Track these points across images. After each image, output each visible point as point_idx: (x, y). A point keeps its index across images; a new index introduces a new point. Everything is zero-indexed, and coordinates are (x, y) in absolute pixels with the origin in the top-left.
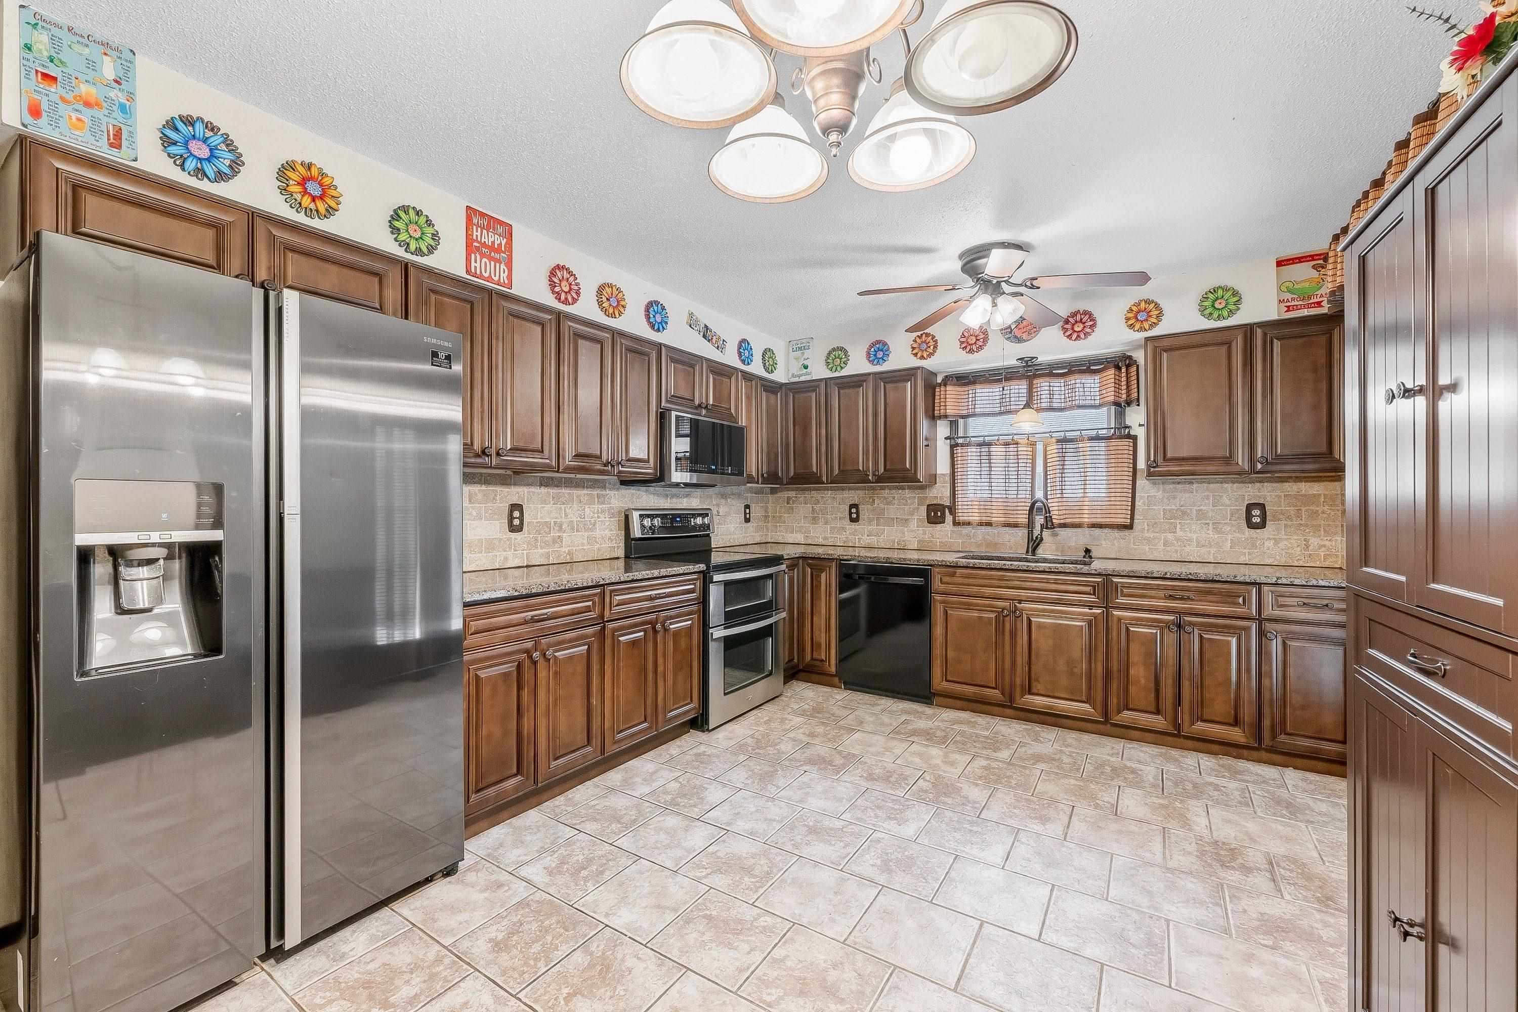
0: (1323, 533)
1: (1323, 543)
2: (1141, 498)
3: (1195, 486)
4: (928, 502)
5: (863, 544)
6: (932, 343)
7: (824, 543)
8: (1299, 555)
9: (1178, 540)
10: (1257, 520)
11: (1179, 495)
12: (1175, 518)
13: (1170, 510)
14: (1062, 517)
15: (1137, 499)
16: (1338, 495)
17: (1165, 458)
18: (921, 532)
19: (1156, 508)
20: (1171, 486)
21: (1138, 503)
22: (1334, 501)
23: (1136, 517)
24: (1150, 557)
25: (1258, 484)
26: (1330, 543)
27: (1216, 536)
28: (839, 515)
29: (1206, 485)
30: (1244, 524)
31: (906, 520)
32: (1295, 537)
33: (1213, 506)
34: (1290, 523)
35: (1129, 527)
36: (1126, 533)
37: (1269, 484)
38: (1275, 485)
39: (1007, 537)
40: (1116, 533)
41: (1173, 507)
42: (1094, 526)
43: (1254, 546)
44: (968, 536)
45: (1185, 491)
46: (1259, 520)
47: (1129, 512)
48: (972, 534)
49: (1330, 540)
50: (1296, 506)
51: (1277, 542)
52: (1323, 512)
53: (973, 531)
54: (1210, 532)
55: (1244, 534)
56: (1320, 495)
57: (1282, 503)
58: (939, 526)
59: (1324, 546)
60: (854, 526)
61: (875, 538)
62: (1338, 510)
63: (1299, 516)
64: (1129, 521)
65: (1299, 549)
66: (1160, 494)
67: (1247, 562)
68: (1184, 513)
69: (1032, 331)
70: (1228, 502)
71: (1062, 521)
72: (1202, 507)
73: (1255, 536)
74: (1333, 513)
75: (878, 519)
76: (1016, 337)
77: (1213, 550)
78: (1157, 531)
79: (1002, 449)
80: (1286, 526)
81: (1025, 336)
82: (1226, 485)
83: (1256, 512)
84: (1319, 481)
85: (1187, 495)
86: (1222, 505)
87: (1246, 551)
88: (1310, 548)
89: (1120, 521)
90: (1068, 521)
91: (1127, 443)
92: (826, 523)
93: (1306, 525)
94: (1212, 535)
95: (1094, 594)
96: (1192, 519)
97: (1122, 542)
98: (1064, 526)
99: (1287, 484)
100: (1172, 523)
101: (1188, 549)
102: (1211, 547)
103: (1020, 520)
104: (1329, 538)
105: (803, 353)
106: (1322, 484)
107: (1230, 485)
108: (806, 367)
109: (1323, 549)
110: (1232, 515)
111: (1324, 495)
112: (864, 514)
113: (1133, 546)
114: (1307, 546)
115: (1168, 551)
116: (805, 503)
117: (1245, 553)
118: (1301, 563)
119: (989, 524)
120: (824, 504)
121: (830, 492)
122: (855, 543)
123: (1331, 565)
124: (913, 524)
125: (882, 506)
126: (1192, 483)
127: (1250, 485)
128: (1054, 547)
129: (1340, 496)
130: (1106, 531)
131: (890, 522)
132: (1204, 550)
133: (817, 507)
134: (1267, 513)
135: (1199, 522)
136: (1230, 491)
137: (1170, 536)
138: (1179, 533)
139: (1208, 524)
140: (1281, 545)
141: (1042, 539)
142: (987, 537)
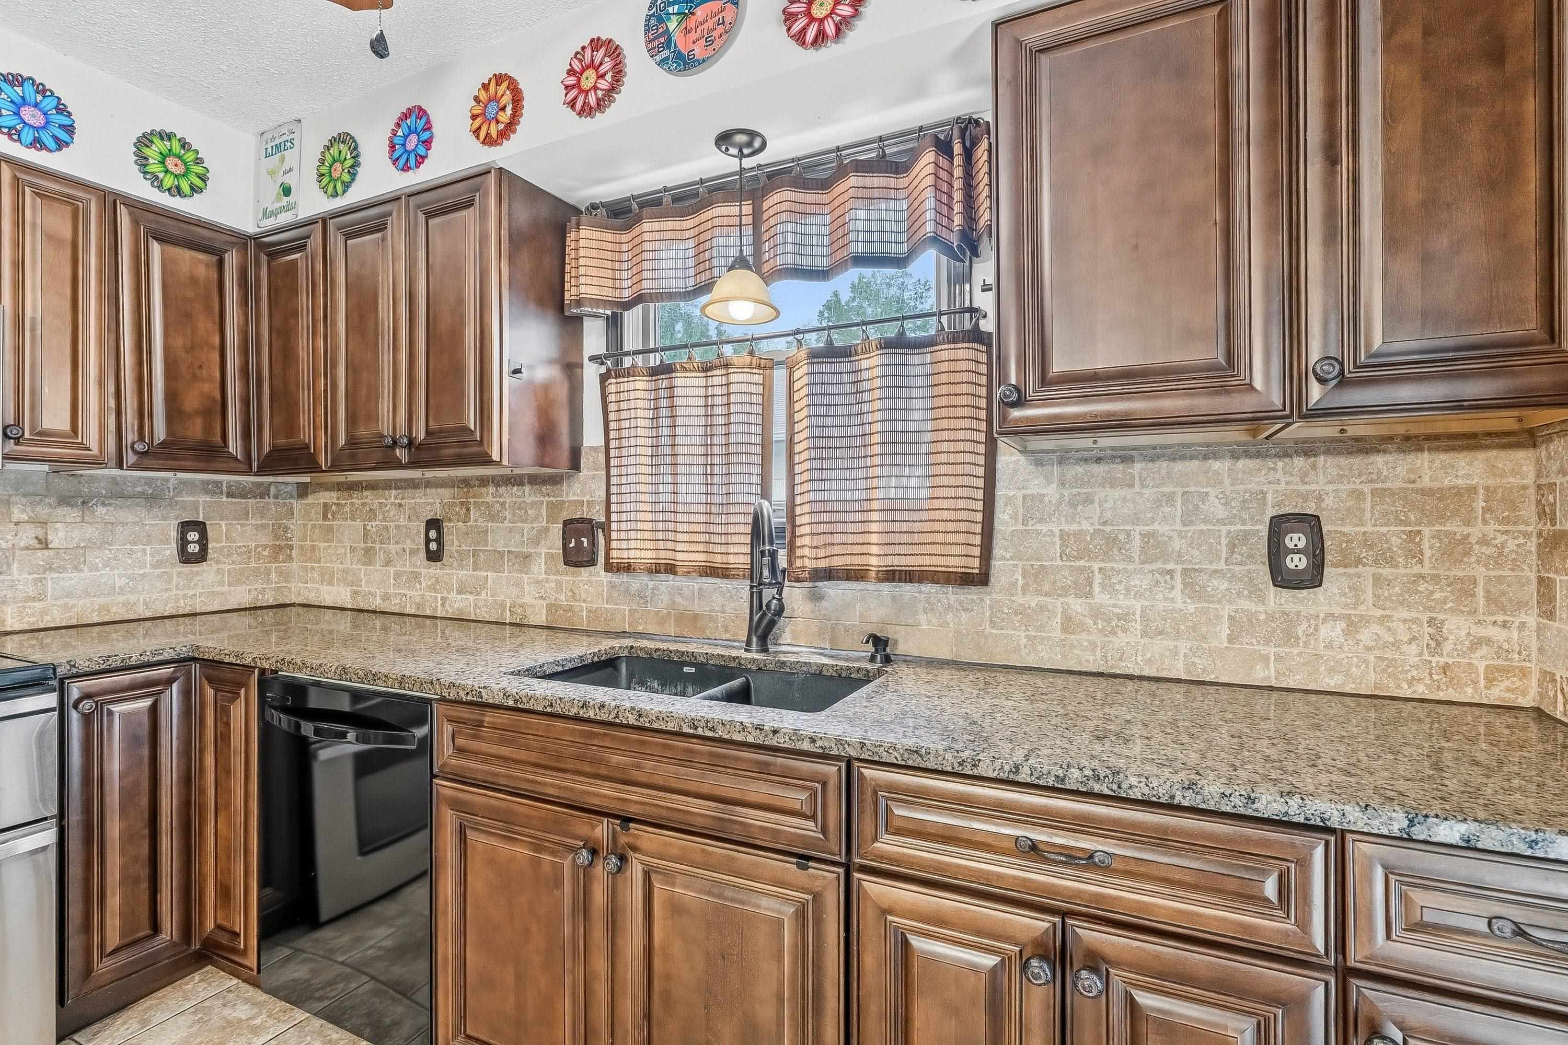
0: (1481, 601)
1: (1482, 632)
2: (1009, 500)
3: (1138, 467)
4: (566, 515)
5: (450, 612)
6: (507, 98)
7: (385, 607)
8: (1416, 667)
9: (1096, 614)
10: (1297, 562)
11: (1100, 494)
12: (1091, 555)
13: (1079, 534)
14: (821, 553)
15: (999, 504)
16: (1524, 488)
17: (1045, 380)
18: (553, 585)
19: (1044, 528)
20: (1080, 469)
21: (1003, 518)
22: (1514, 508)
23: (997, 551)
24: (1031, 662)
25: (1300, 462)
26: (1504, 633)
27: (1191, 608)
28: (408, 545)
29: (1165, 464)
30: (1263, 571)
31: (527, 557)
32: (1405, 614)
33: (1185, 525)
34: (1386, 571)
35: (981, 579)
36: (971, 594)
37: (1330, 460)
38: (1343, 461)
39: (718, 599)
40: (952, 595)
41: (1085, 526)
42: (891, 576)
43: (1290, 638)
44: (641, 595)
45: (1112, 483)
46: (1303, 565)
47: (977, 540)
48: (649, 593)
49: (1505, 625)
50: (1406, 523)
51: (1353, 626)
52: (1484, 541)
53: (651, 584)
54: (1177, 593)
55: (1262, 600)
56: (1473, 490)
57: (1368, 515)
58: (584, 572)
59: (1488, 641)
60: (435, 569)
61: (471, 598)
62: (1527, 535)
63: (1416, 555)
64: (976, 563)
65: (1413, 649)
66: (1051, 491)
67: (1273, 683)
68: (1112, 541)
69: (715, 34)
70: (1221, 513)
71: (822, 564)
72: (1156, 526)
73: (1290, 607)
74: (1511, 545)
75: (475, 553)
76: (679, 56)
77: (1184, 646)
78: (1046, 587)
79: (698, 380)
80: (1377, 578)
81: (699, 51)
82: (1216, 465)
83: (1296, 540)
84: (1470, 448)
85: (1117, 493)
86: (1205, 521)
87: (1272, 650)
88: (1448, 647)
89: (955, 564)
90: (837, 562)
91: (971, 354)
92: (388, 563)
93: (1435, 579)
94: (1179, 598)
95: (813, 817)
96: (1130, 559)
97: (964, 616)
98: (829, 574)
99: (1379, 461)
100: (1082, 570)
101: (1120, 640)
102: (1178, 635)
103: (732, 559)
104: (1500, 618)
105: (283, 160)
106: (1481, 455)
107: (1227, 463)
108: (287, 191)
109: (1484, 650)
110: (1232, 547)
111: (1487, 489)
112: (452, 544)
113: (988, 630)
114: (1438, 642)
115: (1072, 647)
116: (353, 518)
117: (1265, 659)
118: (1420, 691)
119: (671, 569)
120: (384, 519)
121: (394, 492)
122: (436, 608)
123: (1509, 699)
124: (539, 568)
125: (481, 523)
126: (1131, 459)
127: (1280, 464)
128: (814, 626)
129: (1532, 491)
130: (927, 588)
131: (497, 559)
132: (1159, 646)
133: (373, 526)
134: (1327, 543)
135: (1147, 567)
136: (1227, 481)
137: (1077, 605)
138: (1100, 597)
139: (1171, 573)
140: (1365, 636)
141: (780, 610)
142: (678, 599)
